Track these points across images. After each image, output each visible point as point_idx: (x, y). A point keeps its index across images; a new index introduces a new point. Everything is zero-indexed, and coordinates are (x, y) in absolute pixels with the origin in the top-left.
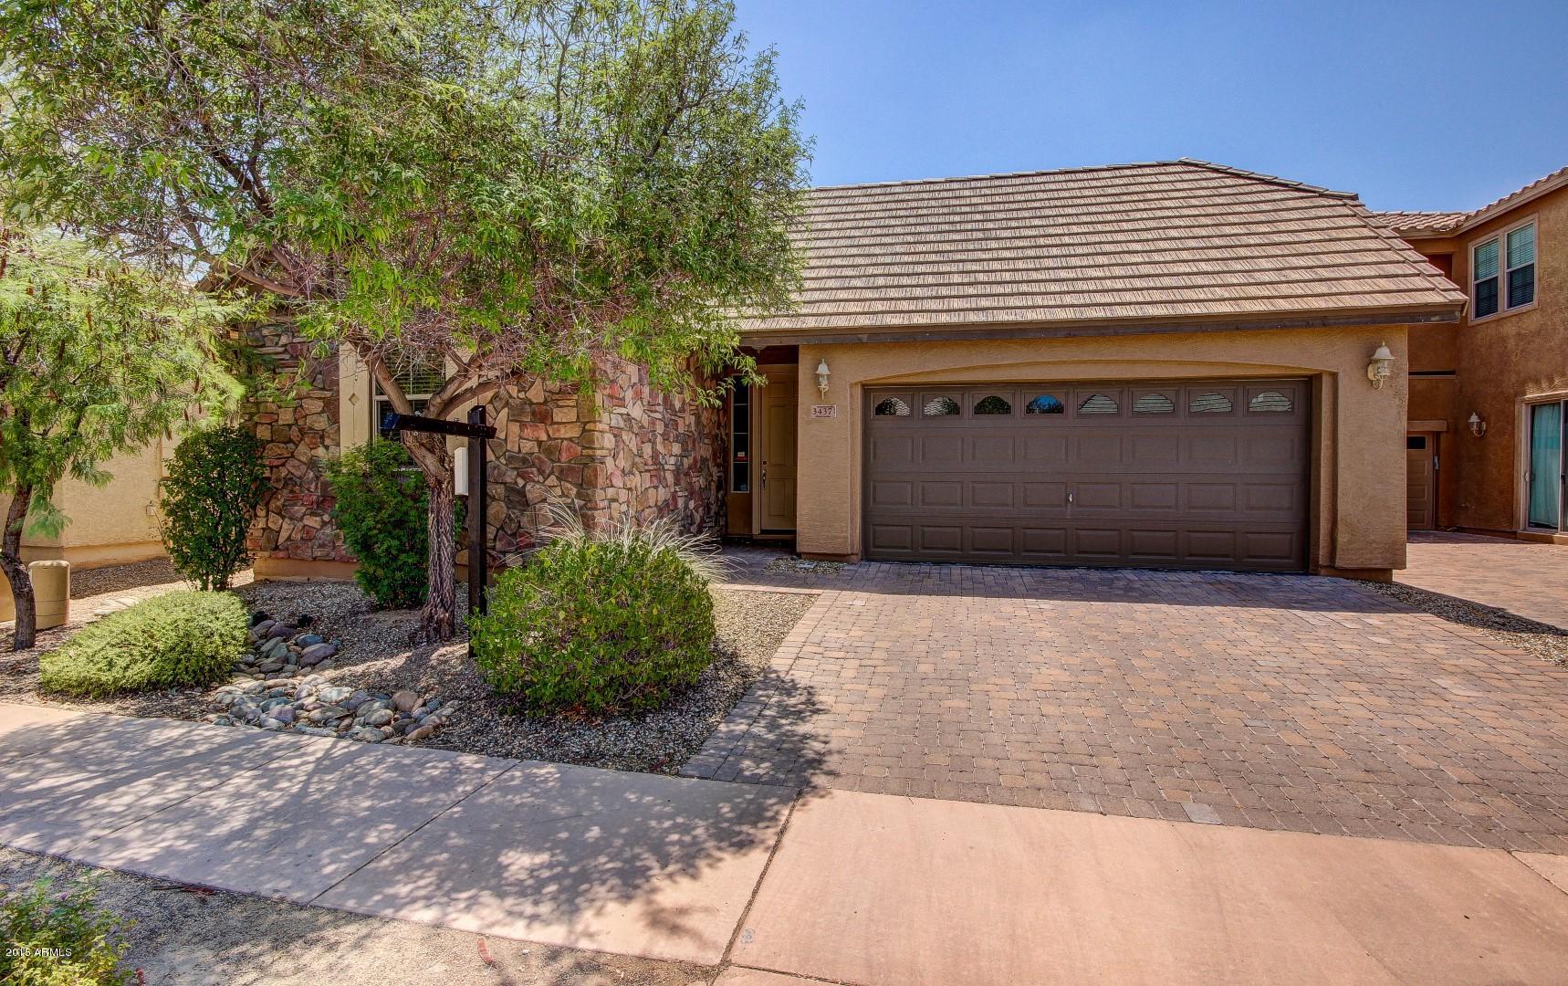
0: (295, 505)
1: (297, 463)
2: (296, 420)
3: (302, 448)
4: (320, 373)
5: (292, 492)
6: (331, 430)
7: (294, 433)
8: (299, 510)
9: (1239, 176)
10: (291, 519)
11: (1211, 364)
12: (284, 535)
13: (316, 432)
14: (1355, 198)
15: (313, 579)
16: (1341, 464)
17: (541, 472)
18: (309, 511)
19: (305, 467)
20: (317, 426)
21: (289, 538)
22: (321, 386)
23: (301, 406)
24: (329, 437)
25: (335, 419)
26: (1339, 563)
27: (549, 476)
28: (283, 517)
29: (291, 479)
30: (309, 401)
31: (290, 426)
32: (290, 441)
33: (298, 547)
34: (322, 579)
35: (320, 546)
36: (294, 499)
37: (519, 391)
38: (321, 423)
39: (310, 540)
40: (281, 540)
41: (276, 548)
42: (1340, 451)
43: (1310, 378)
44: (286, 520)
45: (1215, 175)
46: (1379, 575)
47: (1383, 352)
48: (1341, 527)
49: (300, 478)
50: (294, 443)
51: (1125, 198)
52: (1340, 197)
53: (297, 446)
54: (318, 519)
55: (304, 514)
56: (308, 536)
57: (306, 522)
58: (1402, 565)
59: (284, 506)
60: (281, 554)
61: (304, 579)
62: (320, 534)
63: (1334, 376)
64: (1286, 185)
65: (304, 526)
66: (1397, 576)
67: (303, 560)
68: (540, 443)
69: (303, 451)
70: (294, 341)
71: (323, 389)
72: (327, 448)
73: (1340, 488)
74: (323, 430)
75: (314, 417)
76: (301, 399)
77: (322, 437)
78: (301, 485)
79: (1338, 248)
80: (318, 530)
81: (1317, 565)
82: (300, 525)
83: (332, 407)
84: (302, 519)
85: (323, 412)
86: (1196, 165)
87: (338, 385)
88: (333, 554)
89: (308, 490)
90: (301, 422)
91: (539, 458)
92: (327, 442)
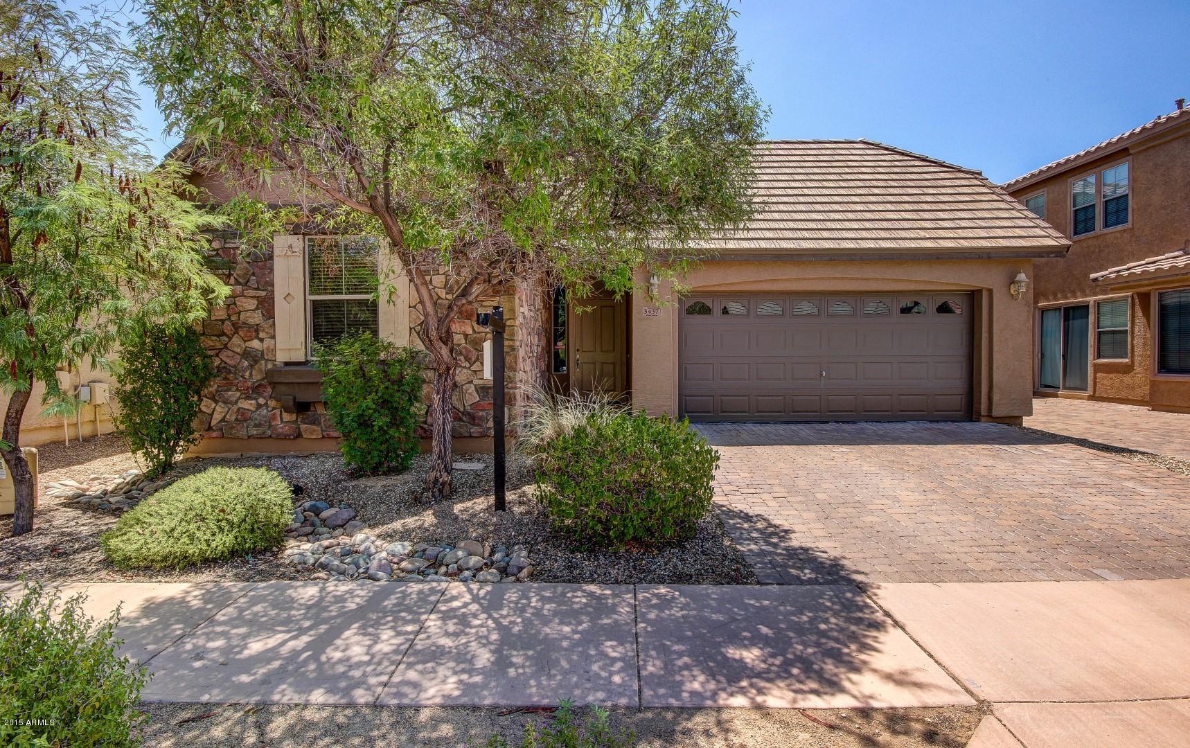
0: (229, 390)
1: (230, 353)
2: (229, 316)
3: (235, 340)
4: (253, 274)
5: (225, 379)
6: (265, 325)
7: (228, 327)
8: (233, 395)
9: (903, 154)
10: (225, 403)
11: (916, 281)
12: (217, 417)
13: (250, 327)
14: (980, 174)
15: (246, 455)
16: (995, 349)
17: (467, 359)
18: (243, 396)
19: (239, 357)
20: (251, 321)
21: (223, 420)
22: (256, 286)
23: (235, 303)
24: (263, 331)
25: (269, 314)
26: (994, 414)
27: (475, 362)
28: (216, 402)
29: (225, 367)
30: (244, 300)
31: (223, 321)
32: (224, 334)
33: (232, 428)
34: (256, 454)
35: (256, 426)
36: (229, 385)
37: (447, 293)
38: (256, 318)
39: (245, 420)
40: (214, 422)
41: (210, 428)
42: (995, 340)
43: (973, 292)
44: (220, 403)
45: (886, 152)
46: (1014, 420)
47: (1022, 277)
48: (995, 390)
49: (234, 367)
50: (227, 336)
51: (834, 164)
52: (972, 173)
53: (230, 339)
54: (253, 402)
55: (239, 398)
56: (243, 417)
57: (240, 405)
58: (1030, 414)
59: (217, 391)
60: (215, 434)
61: (237, 455)
62: (256, 415)
63: (990, 291)
64: (935, 163)
65: (239, 409)
66: (1027, 422)
67: (238, 438)
68: (466, 336)
69: (237, 343)
70: (227, 246)
71: (258, 289)
72: (262, 340)
73: (995, 365)
74: (257, 325)
75: (248, 314)
76: (234, 298)
77: (257, 331)
78: (235, 373)
79: (981, 207)
80: (253, 412)
81: (980, 414)
82: (235, 408)
83: (267, 306)
84: (236, 402)
85: (257, 308)
86: (872, 144)
87: (273, 285)
88: (269, 432)
89: (243, 377)
90: (234, 318)
91: (465, 348)
92: (261, 335)
